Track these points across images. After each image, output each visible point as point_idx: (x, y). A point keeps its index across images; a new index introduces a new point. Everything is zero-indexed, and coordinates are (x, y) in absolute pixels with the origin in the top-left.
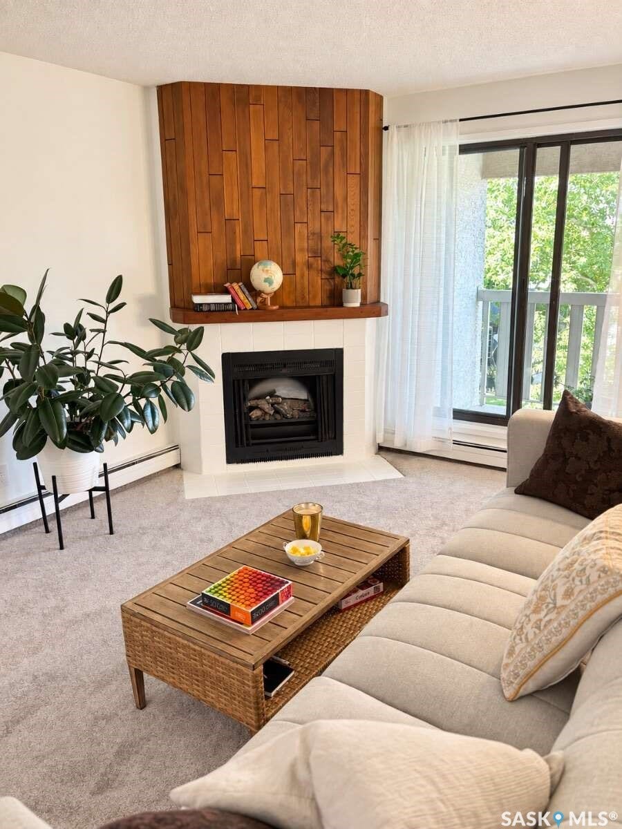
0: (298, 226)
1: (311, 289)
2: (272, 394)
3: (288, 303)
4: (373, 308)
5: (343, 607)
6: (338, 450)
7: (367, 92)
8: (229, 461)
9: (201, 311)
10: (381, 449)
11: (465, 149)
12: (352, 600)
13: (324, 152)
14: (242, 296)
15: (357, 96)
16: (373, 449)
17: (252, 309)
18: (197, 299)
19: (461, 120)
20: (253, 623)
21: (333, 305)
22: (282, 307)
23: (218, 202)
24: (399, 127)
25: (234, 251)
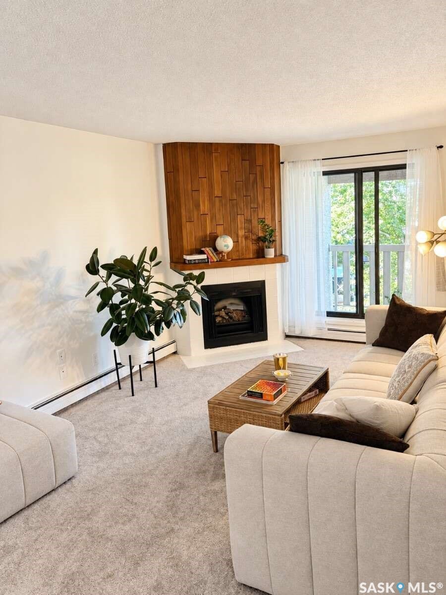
0: (239, 216)
1: (247, 249)
2: (225, 308)
3: (234, 257)
4: (281, 258)
5: (302, 401)
6: (265, 338)
7: (272, 145)
8: (206, 347)
9: (191, 263)
10: (287, 336)
11: (325, 173)
12: (306, 397)
13: (252, 177)
14: (211, 255)
15: (268, 148)
16: (283, 336)
17: (217, 261)
18: (188, 258)
19: (323, 159)
20: (274, 399)
21: (258, 257)
22: (232, 260)
23: (197, 206)
24: (289, 162)
25: (206, 232)
